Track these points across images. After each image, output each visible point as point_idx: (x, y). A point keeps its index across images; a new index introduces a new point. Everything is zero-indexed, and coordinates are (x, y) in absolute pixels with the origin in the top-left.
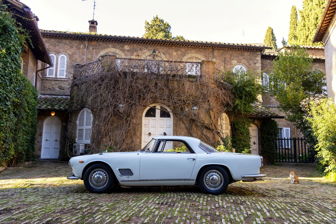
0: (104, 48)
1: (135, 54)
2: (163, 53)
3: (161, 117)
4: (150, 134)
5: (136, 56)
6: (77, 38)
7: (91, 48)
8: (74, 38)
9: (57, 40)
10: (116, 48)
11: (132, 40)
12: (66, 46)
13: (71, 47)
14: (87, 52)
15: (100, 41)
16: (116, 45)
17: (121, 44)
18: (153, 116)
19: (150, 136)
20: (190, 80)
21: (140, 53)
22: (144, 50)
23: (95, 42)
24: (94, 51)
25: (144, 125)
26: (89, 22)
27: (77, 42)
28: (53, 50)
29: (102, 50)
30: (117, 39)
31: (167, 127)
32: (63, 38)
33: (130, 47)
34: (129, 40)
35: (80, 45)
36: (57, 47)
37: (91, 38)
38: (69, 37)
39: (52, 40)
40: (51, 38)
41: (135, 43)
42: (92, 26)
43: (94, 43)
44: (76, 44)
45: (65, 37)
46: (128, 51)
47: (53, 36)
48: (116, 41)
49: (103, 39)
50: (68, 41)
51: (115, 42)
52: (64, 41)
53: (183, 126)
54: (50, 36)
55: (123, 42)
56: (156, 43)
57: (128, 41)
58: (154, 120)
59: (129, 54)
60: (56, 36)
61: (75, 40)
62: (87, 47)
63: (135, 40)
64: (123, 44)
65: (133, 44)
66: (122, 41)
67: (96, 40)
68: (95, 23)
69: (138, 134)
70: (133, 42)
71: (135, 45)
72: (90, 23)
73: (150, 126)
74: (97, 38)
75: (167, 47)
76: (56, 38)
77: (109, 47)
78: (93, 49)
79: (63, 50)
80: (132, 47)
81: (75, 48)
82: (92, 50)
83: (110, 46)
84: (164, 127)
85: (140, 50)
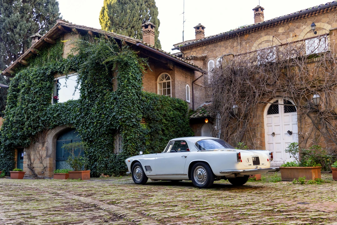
0: (257, 39)
1: (291, 35)
2: (327, 23)
3: (285, 112)
4: (274, 134)
5: (293, 37)
6: (230, 37)
7: (244, 43)
8: (227, 37)
9: (213, 45)
10: (269, 35)
11: (285, 20)
12: (222, 48)
13: (226, 48)
14: (241, 48)
15: (252, 32)
16: (269, 32)
17: (275, 29)
18: (276, 113)
19: (274, 136)
20: (315, 61)
21: (297, 31)
22: (302, 26)
23: (248, 35)
24: (248, 45)
25: (267, 124)
26: (253, 10)
27: (231, 40)
28: (211, 56)
29: (255, 42)
30: (268, 24)
31: (293, 124)
32: (218, 41)
33: (285, 28)
34: (281, 21)
35: (234, 43)
36: (214, 52)
37: (242, 32)
38: (222, 39)
39: (210, 46)
40: (208, 44)
41: (290, 22)
42: (257, 14)
43: (246, 37)
44: (230, 44)
45: (220, 40)
46: (283, 34)
47: (210, 42)
48: (268, 26)
49: (254, 29)
50: (222, 43)
51: (267, 28)
52: (219, 43)
53: (309, 121)
54: (207, 43)
55: (277, 26)
56: (316, 13)
57: (281, 23)
58: (277, 117)
59: (284, 37)
60: (212, 41)
61: (228, 39)
62: (240, 43)
63: (288, 19)
64: (277, 28)
65: (288, 23)
66: (274, 25)
67: (248, 33)
68: (260, 9)
69: (258, 135)
70: (287, 21)
71: (290, 24)
72: (255, 10)
73: (273, 125)
74: (248, 31)
75: (333, 12)
76: (213, 43)
77: (262, 37)
78: (246, 43)
79: (219, 53)
80: (287, 27)
81: (229, 48)
82: (245, 45)
83: (263, 34)
84: (289, 125)
85: (297, 28)
